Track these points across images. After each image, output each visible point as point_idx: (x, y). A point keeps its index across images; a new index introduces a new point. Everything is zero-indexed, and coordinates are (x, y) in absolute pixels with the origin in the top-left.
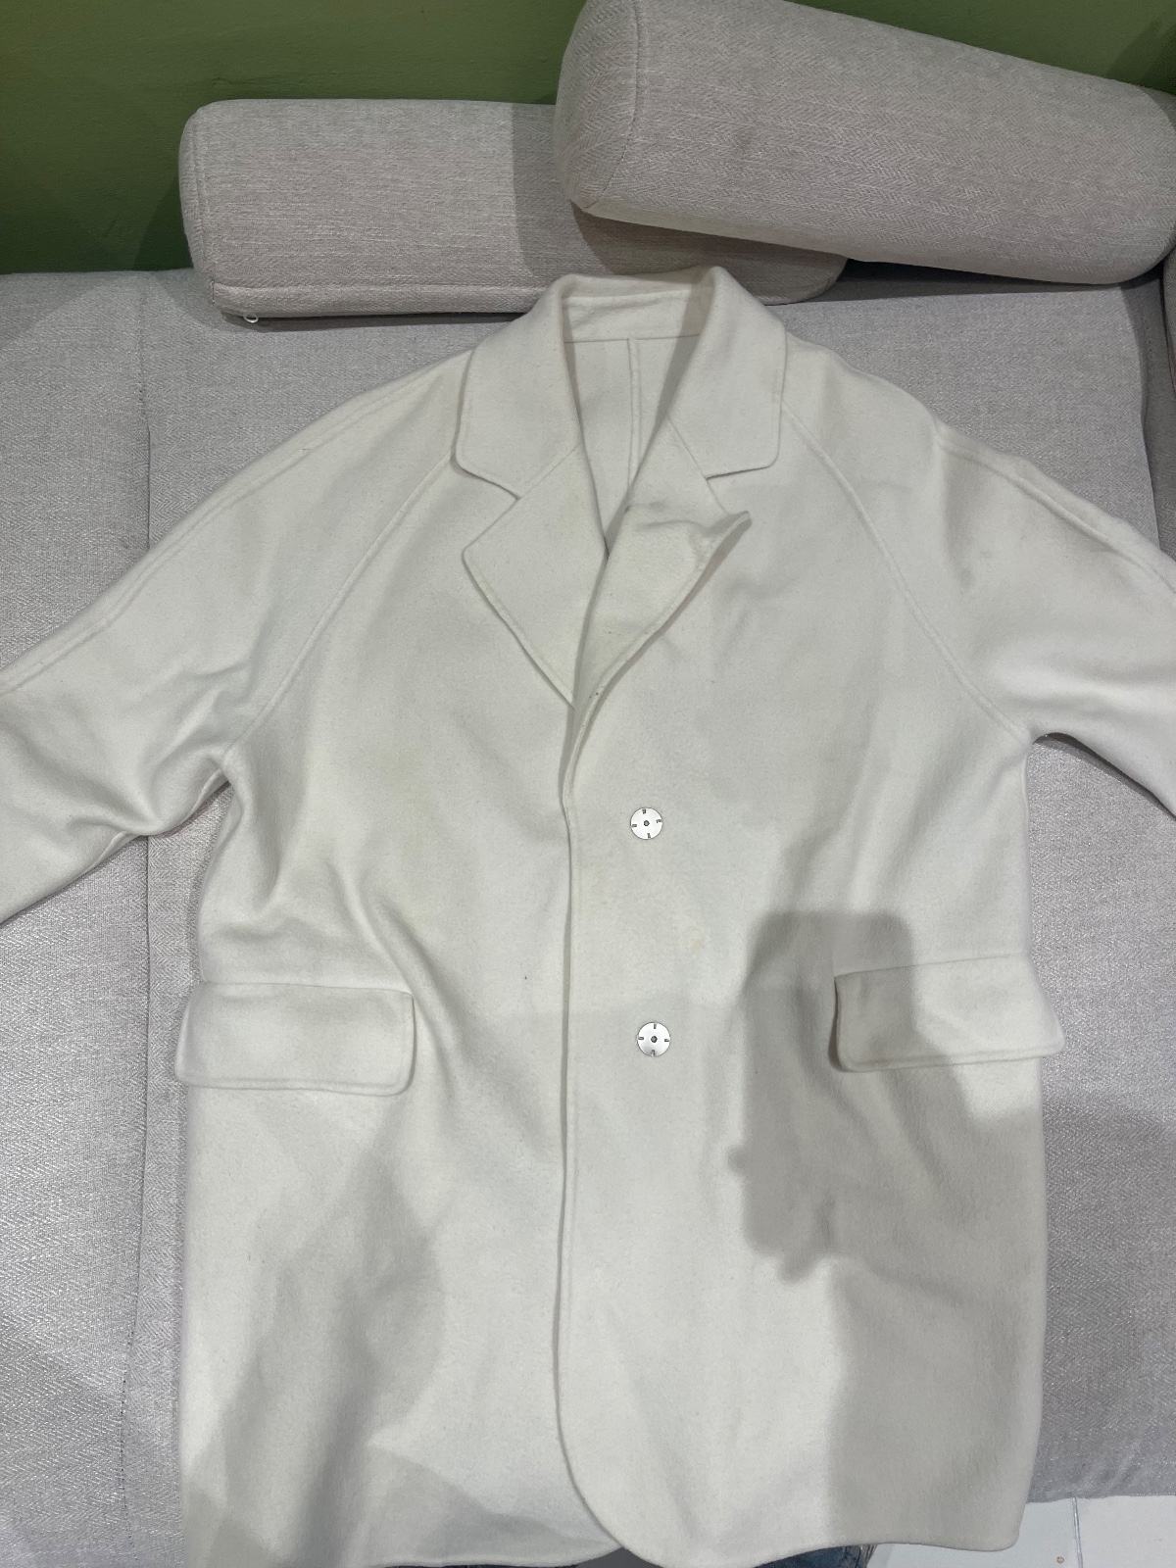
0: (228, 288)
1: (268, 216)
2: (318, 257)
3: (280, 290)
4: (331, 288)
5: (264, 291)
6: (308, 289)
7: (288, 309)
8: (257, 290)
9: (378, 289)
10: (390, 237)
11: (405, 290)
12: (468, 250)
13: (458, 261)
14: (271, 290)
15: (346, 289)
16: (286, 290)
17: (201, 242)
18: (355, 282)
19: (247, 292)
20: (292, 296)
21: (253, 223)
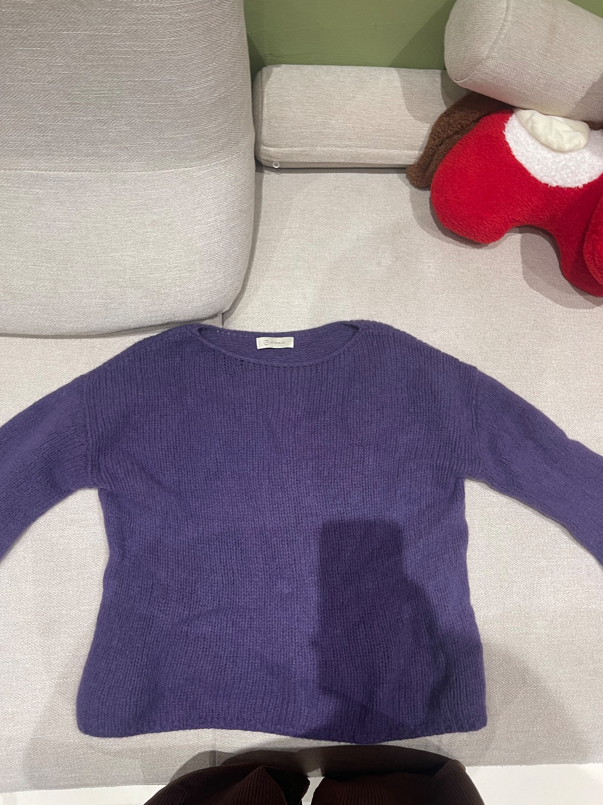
0: (269, 148)
1: (294, 112)
3: (294, 149)
4: (319, 149)
6: (307, 149)
8: (283, 149)
9: (340, 149)
10: (349, 123)
11: (353, 150)
12: (385, 130)
14: (290, 149)
15: (325, 148)
18: (328, 145)
19: (276, 149)
20: (298, 152)
21: (286, 116)
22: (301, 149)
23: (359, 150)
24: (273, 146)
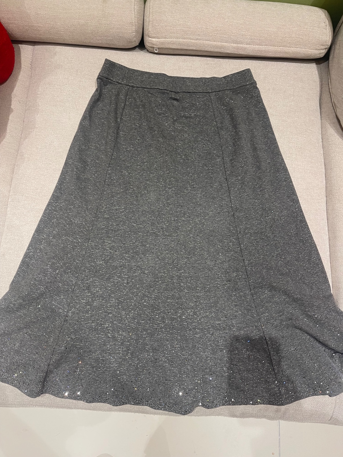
0: (152, 39)
1: (167, 17)
2: (178, 30)
3: (167, 39)
4: (181, 40)
5: (162, 40)
6: (174, 40)
8: (160, 39)
9: (193, 41)
10: (199, 25)
11: (201, 42)
12: (220, 30)
13: (218, 34)
16: (168, 39)
17: (148, 25)
18: (187, 38)
19: (157, 40)
20: (169, 42)
21: (162, 19)
23: (205, 42)
24: (154, 38)
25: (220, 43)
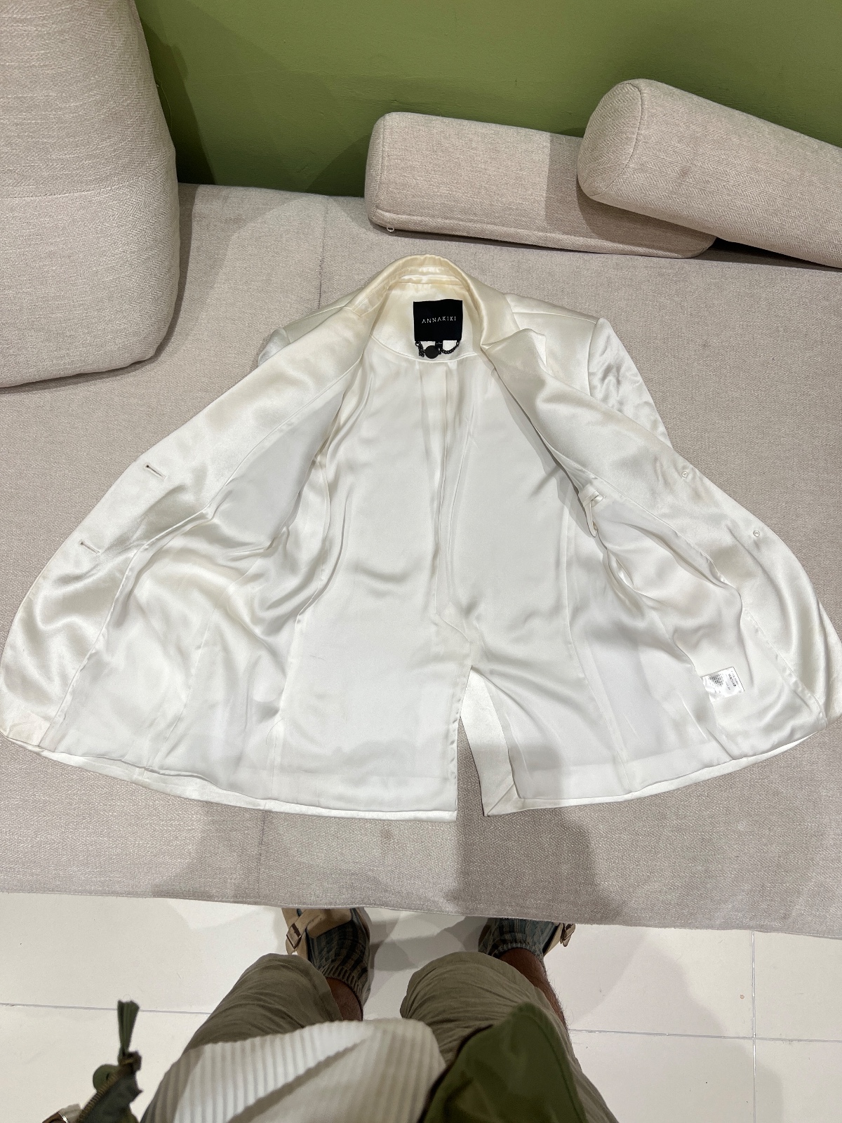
0: (384, 213)
2: (437, 203)
3: (412, 218)
4: (439, 220)
5: (404, 217)
6: (427, 219)
7: (412, 227)
8: (400, 216)
9: (464, 224)
10: (477, 198)
11: (478, 226)
12: (517, 209)
13: (510, 214)
14: (407, 217)
15: (447, 221)
16: (415, 218)
18: (452, 218)
19: (394, 216)
20: (418, 222)
21: (407, 182)
22: (419, 218)
23: (485, 226)
24: (389, 211)
25: (512, 229)
